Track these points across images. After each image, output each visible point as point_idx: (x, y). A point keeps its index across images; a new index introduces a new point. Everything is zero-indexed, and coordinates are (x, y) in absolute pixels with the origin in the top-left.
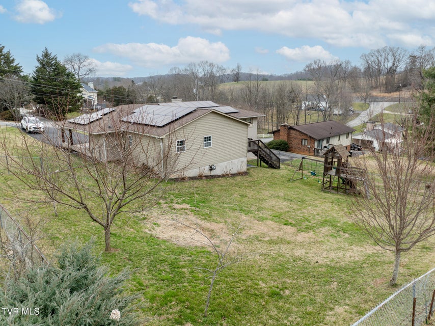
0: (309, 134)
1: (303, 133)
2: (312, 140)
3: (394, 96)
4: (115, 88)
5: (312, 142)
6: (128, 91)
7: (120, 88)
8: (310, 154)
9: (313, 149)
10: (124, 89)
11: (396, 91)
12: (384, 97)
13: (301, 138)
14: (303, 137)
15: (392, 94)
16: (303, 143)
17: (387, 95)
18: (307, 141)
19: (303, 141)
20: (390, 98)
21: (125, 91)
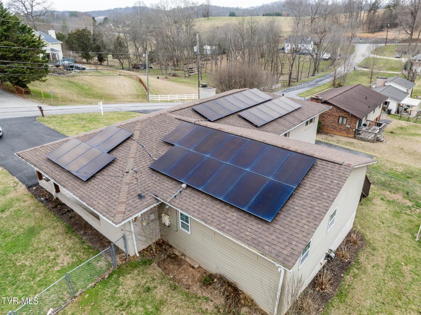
0: (351, 112)
1: (343, 110)
2: (354, 119)
3: (379, 37)
4: (78, 31)
5: (353, 121)
6: (93, 34)
7: (84, 30)
8: (349, 135)
9: (354, 130)
10: (89, 32)
11: (380, 31)
12: (368, 38)
13: (338, 115)
14: (341, 114)
15: (376, 34)
16: (340, 121)
17: (370, 35)
18: (345, 120)
19: (341, 119)
20: (374, 39)
21: (90, 34)
